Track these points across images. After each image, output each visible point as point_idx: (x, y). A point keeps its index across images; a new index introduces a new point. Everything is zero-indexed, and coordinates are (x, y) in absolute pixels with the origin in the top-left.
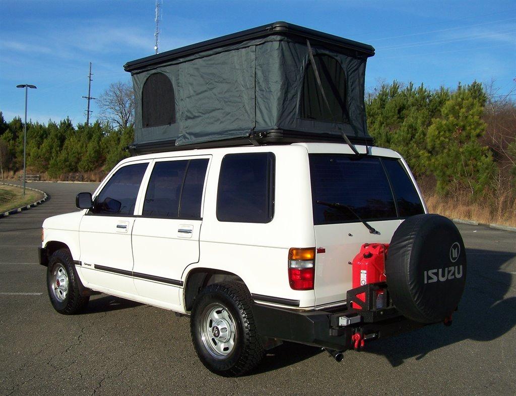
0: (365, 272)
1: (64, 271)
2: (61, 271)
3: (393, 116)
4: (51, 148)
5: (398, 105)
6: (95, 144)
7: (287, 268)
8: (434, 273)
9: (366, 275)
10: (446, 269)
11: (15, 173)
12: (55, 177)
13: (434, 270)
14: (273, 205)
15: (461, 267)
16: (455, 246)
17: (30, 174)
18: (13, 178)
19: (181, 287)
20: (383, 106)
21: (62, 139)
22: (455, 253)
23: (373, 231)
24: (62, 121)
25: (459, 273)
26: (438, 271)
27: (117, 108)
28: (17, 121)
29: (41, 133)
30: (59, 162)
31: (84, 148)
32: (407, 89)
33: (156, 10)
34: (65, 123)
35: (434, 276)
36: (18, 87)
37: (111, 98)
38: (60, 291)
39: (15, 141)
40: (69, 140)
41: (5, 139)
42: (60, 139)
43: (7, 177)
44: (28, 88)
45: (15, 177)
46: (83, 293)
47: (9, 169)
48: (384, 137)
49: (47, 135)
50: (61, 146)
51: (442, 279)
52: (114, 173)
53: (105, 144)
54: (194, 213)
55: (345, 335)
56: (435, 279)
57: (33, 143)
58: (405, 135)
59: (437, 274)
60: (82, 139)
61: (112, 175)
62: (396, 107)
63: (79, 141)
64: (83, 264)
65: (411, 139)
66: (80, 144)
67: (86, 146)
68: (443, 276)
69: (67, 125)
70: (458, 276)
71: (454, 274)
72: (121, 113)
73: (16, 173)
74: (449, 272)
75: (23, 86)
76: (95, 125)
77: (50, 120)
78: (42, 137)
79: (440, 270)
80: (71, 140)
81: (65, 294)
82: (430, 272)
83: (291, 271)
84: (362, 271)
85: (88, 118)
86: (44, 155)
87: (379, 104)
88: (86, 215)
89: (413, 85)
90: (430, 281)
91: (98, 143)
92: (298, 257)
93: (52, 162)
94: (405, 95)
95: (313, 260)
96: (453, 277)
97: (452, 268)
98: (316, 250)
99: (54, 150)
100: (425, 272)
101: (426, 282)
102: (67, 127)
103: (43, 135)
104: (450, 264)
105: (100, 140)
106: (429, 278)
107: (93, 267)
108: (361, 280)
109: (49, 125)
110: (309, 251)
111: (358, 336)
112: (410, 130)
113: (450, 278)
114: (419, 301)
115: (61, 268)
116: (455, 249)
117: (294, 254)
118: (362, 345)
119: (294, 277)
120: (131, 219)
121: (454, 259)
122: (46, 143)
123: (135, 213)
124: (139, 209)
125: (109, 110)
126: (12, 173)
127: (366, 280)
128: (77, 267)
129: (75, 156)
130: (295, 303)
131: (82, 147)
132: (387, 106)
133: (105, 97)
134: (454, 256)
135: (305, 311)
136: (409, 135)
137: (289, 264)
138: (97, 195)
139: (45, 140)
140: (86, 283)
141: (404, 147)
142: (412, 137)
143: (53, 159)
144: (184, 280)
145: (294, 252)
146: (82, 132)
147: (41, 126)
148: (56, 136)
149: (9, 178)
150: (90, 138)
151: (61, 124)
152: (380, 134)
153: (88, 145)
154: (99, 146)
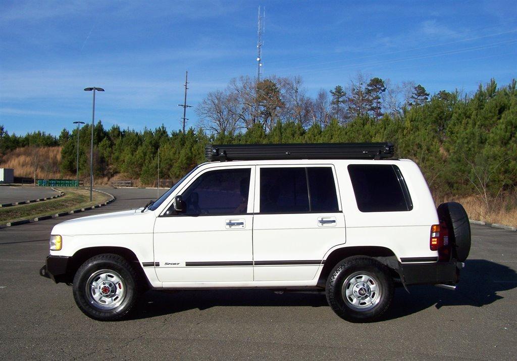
3: (493, 117)
4: (145, 154)
5: (498, 105)
6: (188, 151)
11: (109, 179)
12: (147, 183)
17: (123, 180)
18: (107, 184)
20: (480, 106)
21: (156, 146)
24: (158, 129)
27: (215, 116)
28: (116, 130)
29: (137, 140)
30: (151, 168)
31: (177, 154)
32: (510, 86)
33: (259, 23)
34: (160, 130)
36: (85, 90)
37: (210, 106)
39: (112, 148)
40: (164, 147)
41: (103, 146)
42: (154, 146)
43: (101, 183)
44: (96, 91)
45: (109, 183)
47: (104, 176)
48: (477, 138)
49: (142, 143)
50: (155, 153)
53: (198, 151)
57: (127, 150)
58: (503, 133)
60: (176, 146)
62: (497, 107)
63: (173, 147)
65: (511, 138)
66: (173, 150)
67: (179, 153)
69: (162, 133)
72: (219, 121)
73: (111, 180)
75: (91, 89)
76: (189, 132)
77: (146, 128)
78: (137, 144)
80: (165, 147)
85: (184, 126)
86: (137, 161)
87: (477, 105)
89: (516, 82)
91: (191, 150)
93: (144, 168)
94: (506, 94)
99: (147, 157)
102: (162, 134)
103: (138, 143)
105: (192, 147)
109: (145, 133)
112: (509, 127)
122: (140, 150)
125: (208, 118)
126: (106, 179)
129: (167, 163)
131: (175, 154)
132: (486, 107)
133: (203, 106)
136: (508, 134)
139: (139, 147)
141: (501, 147)
142: (511, 135)
143: (145, 165)
146: (176, 139)
147: (137, 134)
148: (151, 143)
149: (103, 185)
150: (183, 145)
151: (156, 131)
152: (473, 134)
153: (181, 152)
154: (192, 153)
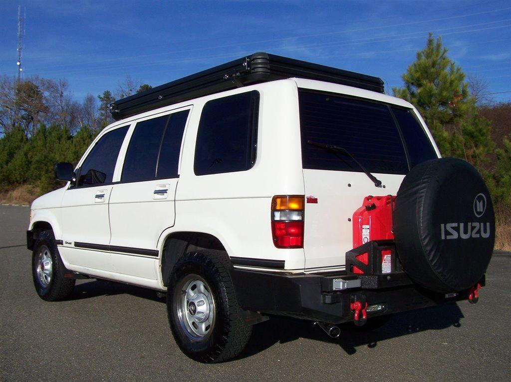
0: (368, 227)
1: (49, 254)
2: (46, 254)
7: (270, 221)
8: (453, 228)
9: (368, 231)
10: (469, 224)
13: (454, 224)
14: (255, 149)
15: (488, 224)
16: (480, 198)
19: (157, 257)
22: (480, 207)
23: (378, 183)
25: (485, 232)
26: (459, 225)
33: (19, 24)
35: (453, 231)
38: (45, 276)
46: (65, 276)
51: (464, 237)
52: (97, 141)
54: (171, 171)
55: (341, 304)
56: (455, 236)
59: (457, 229)
61: (94, 144)
64: (64, 243)
68: (466, 232)
70: (486, 236)
71: (479, 232)
74: (473, 228)
79: (462, 225)
81: (49, 279)
82: (449, 226)
83: (275, 224)
84: (364, 226)
88: (68, 189)
90: (449, 237)
92: (283, 208)
95: (301, 211)
96: (478, 236)
97: (476, 224)
98: (306, 200)
100: (442, 226)
101: (443, 237)
104: (473, 219)
106: (447, 233)
107: (73, 245)
108: (363, 237)
110: (296, 199)
111: (357, 305)
113: (474, 236)
114: (435, 261)
115: (47, 251)
116: (480, 202)
117: (279, 202)
118: (364, 317)
119: (278, 233)
120: (109, 187)
121: (479, 213)
123: (114, 180)
124: (117, 175)
127: (368, 237)
128: (60, 248)
130: (280, 264)
134: (478, 210)
135: (291, 274)
137: (273, 216)
138: (80, 166)
140: (68, 265)
144: (160, 248)
145: (279, 201)
